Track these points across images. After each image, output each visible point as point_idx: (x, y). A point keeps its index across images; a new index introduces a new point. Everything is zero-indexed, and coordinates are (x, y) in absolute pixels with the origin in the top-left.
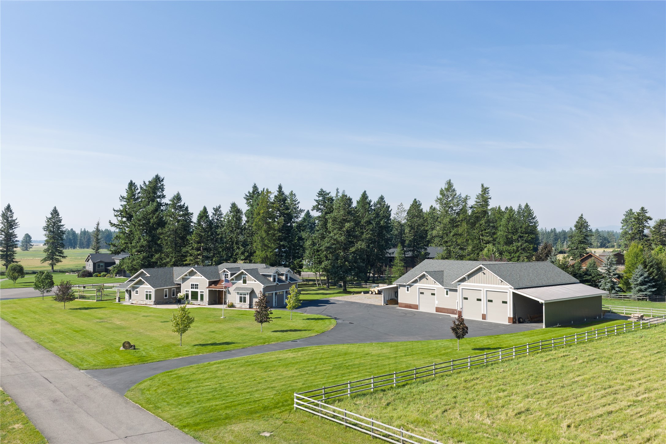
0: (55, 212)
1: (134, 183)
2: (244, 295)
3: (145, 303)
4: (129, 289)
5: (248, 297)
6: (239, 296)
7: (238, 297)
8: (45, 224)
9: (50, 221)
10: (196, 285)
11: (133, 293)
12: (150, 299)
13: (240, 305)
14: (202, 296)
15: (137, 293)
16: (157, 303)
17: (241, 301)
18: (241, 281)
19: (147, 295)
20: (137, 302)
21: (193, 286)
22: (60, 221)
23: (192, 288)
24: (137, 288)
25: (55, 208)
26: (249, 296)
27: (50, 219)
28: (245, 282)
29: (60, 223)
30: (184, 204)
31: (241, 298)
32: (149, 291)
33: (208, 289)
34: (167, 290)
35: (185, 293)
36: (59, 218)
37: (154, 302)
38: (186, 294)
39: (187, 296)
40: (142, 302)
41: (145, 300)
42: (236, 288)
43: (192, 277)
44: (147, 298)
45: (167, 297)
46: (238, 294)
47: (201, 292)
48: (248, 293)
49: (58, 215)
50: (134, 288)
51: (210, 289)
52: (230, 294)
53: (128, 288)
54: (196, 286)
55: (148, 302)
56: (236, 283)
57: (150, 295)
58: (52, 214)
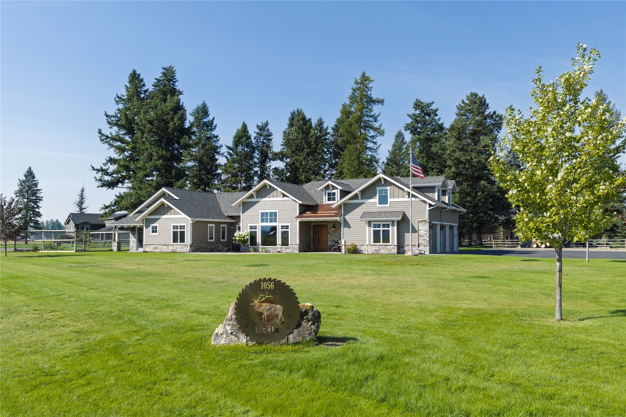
0: (30, 174)
1: (139, 75)
2: (384, 226)
3: (171, 248)
4: (138, 225)
5: (393, 231)
6: (372, 229)
7: (369, 232)
8: (17, 188)
9: (23, 184)
10: (271, 213)
11: (147, 232)
12: (182, 240)
13: (374, 248)
14: (285, 236)
15: (154, 230)
16: (196, 248)
17: (376, 239)
18: (376, 200)
19: (175, 234)
20: (156, 248)
21: (264, 217)
22: (36, 185)
23: (262, 221)
24: (155, 220)
25: (30, 168)
26: (395, 227)
27: (24, 181)
28: (383, 200)
29: (36, 187)
30: (214, 119)
31: (376, 234)
32: (179, 225)
33: (299, 220)
34: (214, 225)
35: (249, 230)
36: (35, 181)
37: (191, 246)
38: (251, 232)
39: (253, 237)
40: (165, 247)
41: (172, 243)
42: (364, 213)
43: (264, 199)
44: (175, 240)
45: (213, 240)
46: (370, 226)
47: (283, 227)
48: (393, 222)
49: (34, 177)
50: (148, 222)
51: (304, 219)
52: (349, 227)
53: (137, 222)
54: (273, 216)
55: (178, 247)
56: (362, 204)
57: (182, 234)
58: (25, 176)
